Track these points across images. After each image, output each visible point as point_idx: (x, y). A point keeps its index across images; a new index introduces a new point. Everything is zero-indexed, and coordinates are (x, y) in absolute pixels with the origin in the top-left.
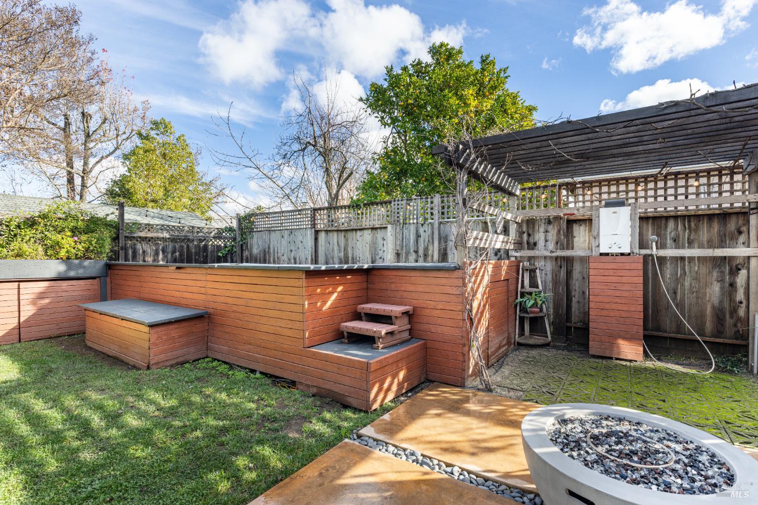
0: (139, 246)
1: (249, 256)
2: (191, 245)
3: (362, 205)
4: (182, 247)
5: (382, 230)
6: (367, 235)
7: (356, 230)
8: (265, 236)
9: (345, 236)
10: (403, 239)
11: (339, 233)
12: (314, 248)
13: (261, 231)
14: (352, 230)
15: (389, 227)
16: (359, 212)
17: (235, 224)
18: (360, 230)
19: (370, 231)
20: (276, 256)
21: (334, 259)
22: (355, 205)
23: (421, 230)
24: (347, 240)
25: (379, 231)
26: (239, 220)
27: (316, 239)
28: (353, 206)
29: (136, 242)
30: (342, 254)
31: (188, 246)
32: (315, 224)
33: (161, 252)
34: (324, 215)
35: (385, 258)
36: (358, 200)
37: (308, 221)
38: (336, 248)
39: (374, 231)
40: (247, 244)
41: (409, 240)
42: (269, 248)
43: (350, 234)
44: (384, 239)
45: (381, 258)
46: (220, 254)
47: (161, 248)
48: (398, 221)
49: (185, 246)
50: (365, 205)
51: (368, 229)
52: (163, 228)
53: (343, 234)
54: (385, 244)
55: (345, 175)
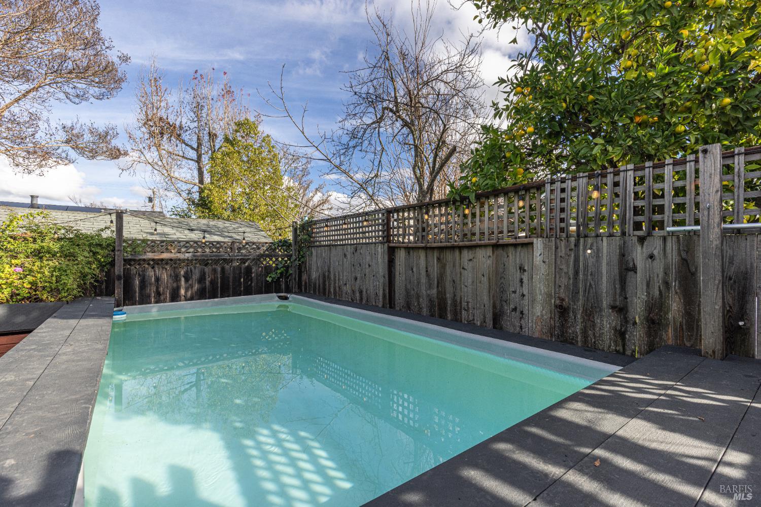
0: (151, 273)
1: (307, 281)
2: (227, 267)
3: (472, 197)
4: (215, 271)
5: (519, 249)
6: (484, 259)
7: (461, 248)
8: (324, 252)
9: (438, 259)
10: (576, 273)
11: (430, 252)
12: (387, 276)
13: (320, 246)
14: (453, 248)
15: (538, 243)
16: (467, 212)
17: (290, 236)
18: (470, 248)
19: (489, 251)
20: (337, 285)
21: (421, 300)
22: (458, 199)
23: (639, 255)
24: (443, 267)
25: (511, 250)
26: (295, 230)
27: (391, 263)
28: (455, 202)
29: (147, 266)
30: (434, 291)
31: (223, 269)
32: (388, 236)
33: (183, 279)
34: (409, 219)
35: (526, 312)
36: (465, 187)
37: (378, 231)
38: (424, 280)
39: (500, 251)
40: (306, 264)
41: (596, 274)
42: (329, 271)
43: (448, 256)
44: (522, 269)
45: (515, 309)
46: (268, 279)
47: (182, 273)
48: (562, 230)
49: (219, 269)
50: (478, 197)
51: (485, 246)
52: (188, 245)
53: (436, 254)
54: (525, 280)
55: (443, 153)
